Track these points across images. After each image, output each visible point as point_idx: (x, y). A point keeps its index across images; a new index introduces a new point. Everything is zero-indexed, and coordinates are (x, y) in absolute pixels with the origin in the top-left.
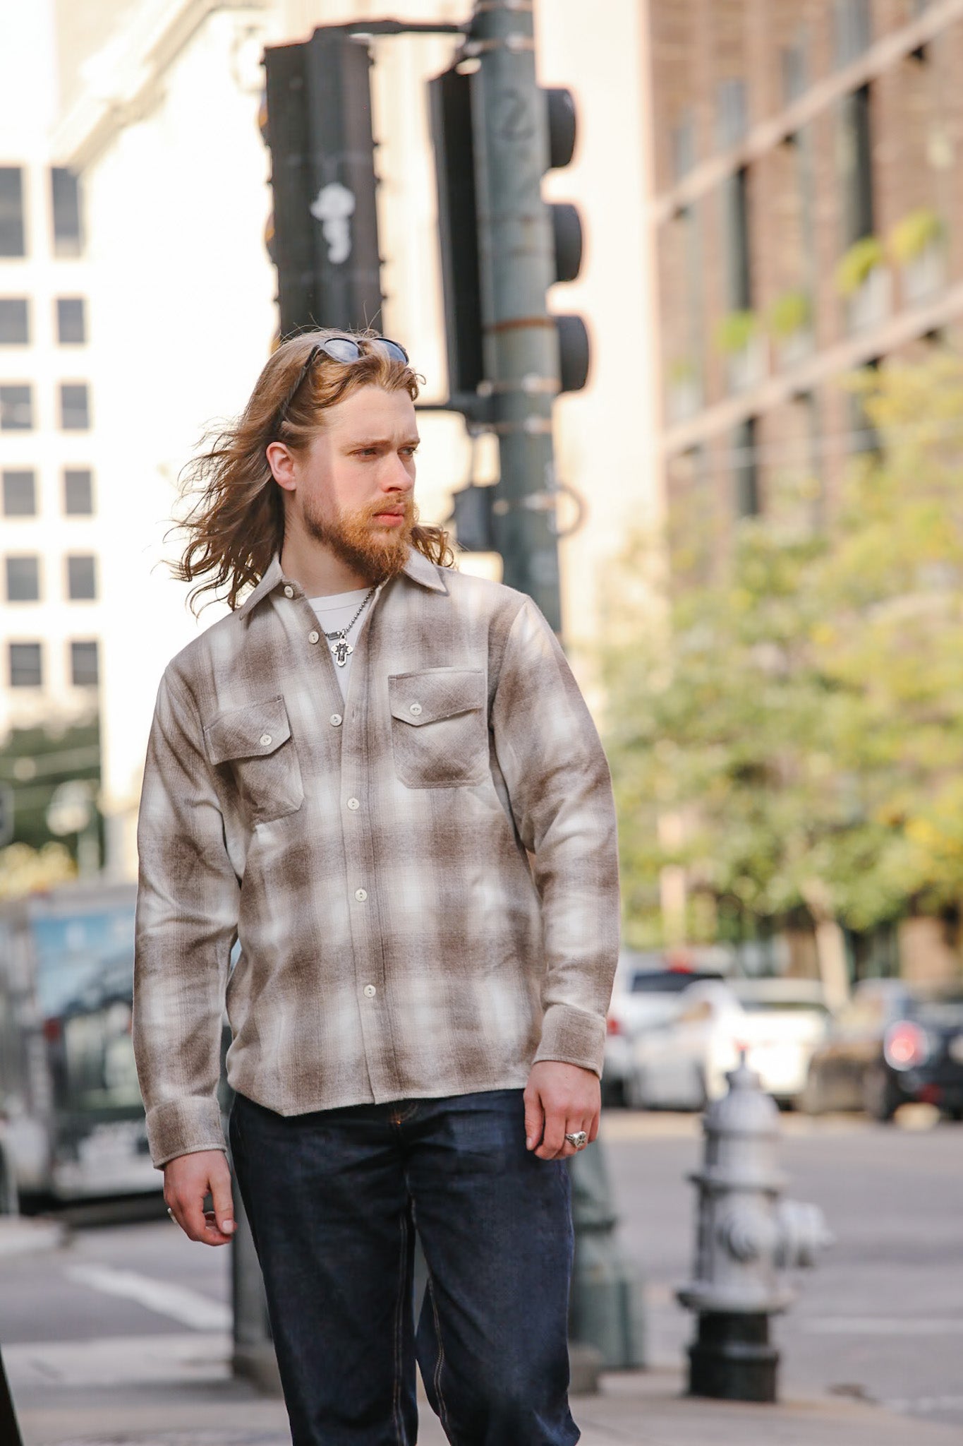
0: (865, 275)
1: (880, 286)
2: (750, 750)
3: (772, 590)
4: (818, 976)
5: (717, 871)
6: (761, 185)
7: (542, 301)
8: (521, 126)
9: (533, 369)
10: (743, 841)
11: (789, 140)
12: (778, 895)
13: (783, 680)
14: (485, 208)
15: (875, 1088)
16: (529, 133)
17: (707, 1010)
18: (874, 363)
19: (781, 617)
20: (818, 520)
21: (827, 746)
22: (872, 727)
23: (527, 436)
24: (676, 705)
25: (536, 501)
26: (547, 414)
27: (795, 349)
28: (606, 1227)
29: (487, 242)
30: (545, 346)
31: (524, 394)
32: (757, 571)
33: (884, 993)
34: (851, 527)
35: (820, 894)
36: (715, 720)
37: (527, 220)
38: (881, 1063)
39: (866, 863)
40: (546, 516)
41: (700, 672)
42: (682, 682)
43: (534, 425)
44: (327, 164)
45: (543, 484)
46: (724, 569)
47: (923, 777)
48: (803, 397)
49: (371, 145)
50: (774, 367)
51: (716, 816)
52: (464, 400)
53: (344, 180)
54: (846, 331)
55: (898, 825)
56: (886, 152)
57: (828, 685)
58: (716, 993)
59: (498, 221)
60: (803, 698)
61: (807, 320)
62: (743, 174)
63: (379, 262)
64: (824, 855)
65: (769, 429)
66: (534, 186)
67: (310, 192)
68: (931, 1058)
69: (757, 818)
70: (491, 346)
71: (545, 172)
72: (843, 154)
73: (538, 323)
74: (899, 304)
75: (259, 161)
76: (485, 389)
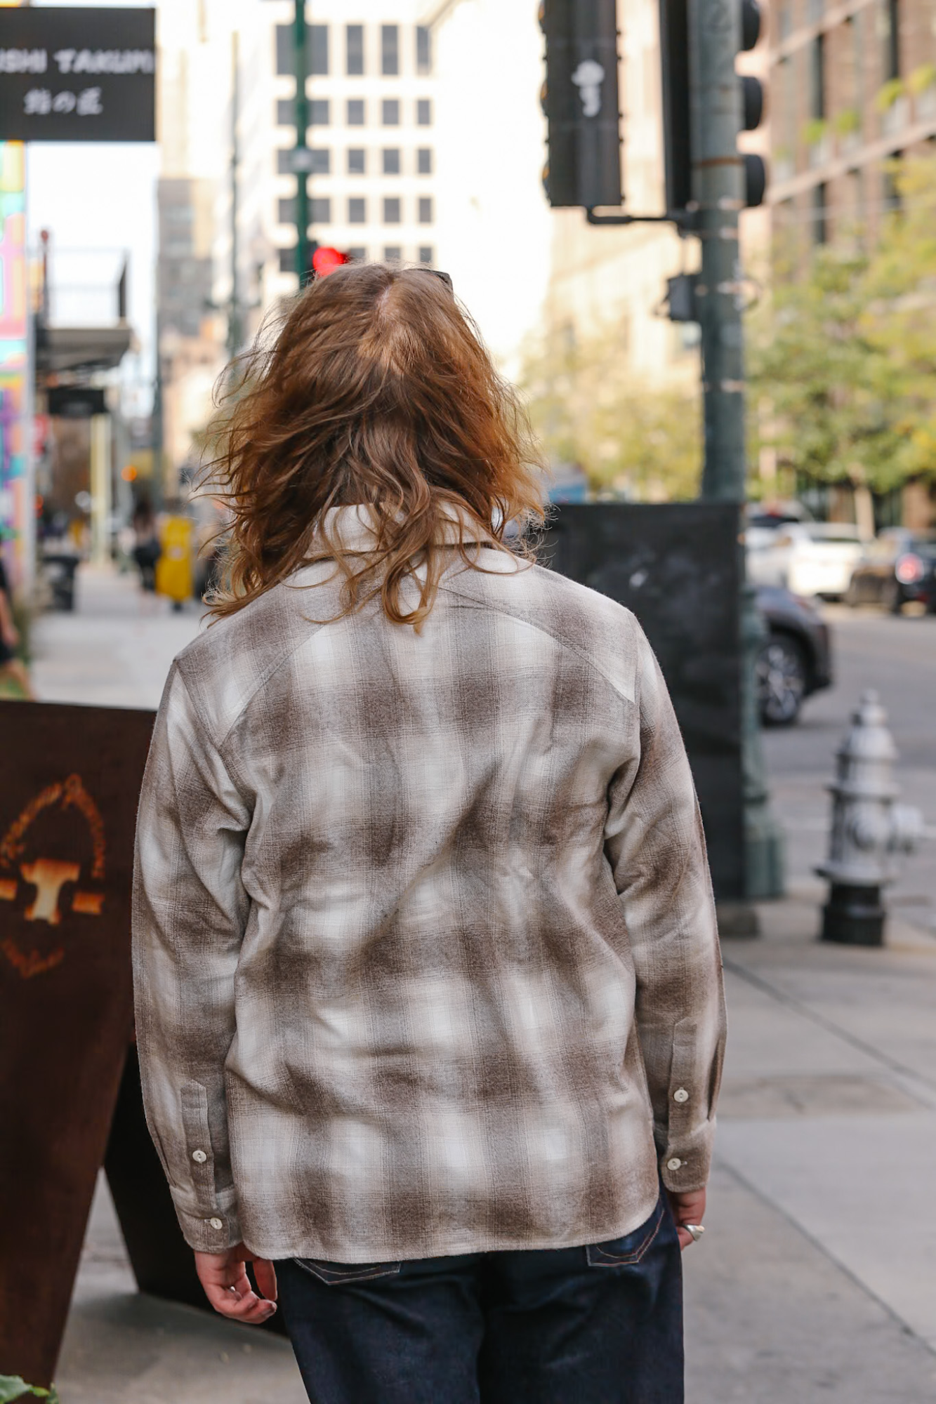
0: (893, 101)
1: (901, 110)
2: (818, 384)
3: (835, 288)
4: (854, 521)
5: (797, 456)
6: (832, 46)
7: (733, 143)
8: (722, 23)
9: (726, 193)
10: (814, 439)
11: (849, 20)
12: (834, 470)
13: (840, 343)
14: (695, 79)
15: (890, 594)
16: (728, 28)
17: (788, 542)
18: (897, 154)
19: (840, 304)
20: (861, 247)
21: (866, 385)
22: (895, 375)
23: (721, 241)
24: (776, 356)
25: (725, 288)
26: (735, 224)
27: (850, 143)
28: (761, 800)
29: (696, 104)
30: (735, 177)
31: (719, 211)
32: (827, 277)
33: (898, 537)
34: (883, 249)
35: (859, 472)
36: (798, 367)
37: (725, 88)
38: (893, 579)
39: (887, 454)
40: (731, 298)
41: (791, 338)
42: (780, 344)
43: (726, 233)
44: (584, 46)
45: (730, 276)
46: (805, 276)
47: (922, 405)
48: (854, 172)
49: (615, 33)
50: (838, 153)
51: (797, 420)
52: (678, 215)
53: (596, 58)
54: (881, 134)
55: (908, 434)
56: (908, 29)
57: (868, 348)
58: (795, 531)
59: (705, 89)
60: (853, 355)
61: (857, 126)
62: (821, 39)
63: (618, 116)
64: (862, 449)
65: (834, 191)
66: (731, 64)
67: (572, 67)
68: (926, 576)
69: (822, 425)
70: (698, 177)
71: (736, 53)
72: (881, 27)
73: (731, 161)
74: (913, 118)
75: (536, 44)
76: (692, 207)
